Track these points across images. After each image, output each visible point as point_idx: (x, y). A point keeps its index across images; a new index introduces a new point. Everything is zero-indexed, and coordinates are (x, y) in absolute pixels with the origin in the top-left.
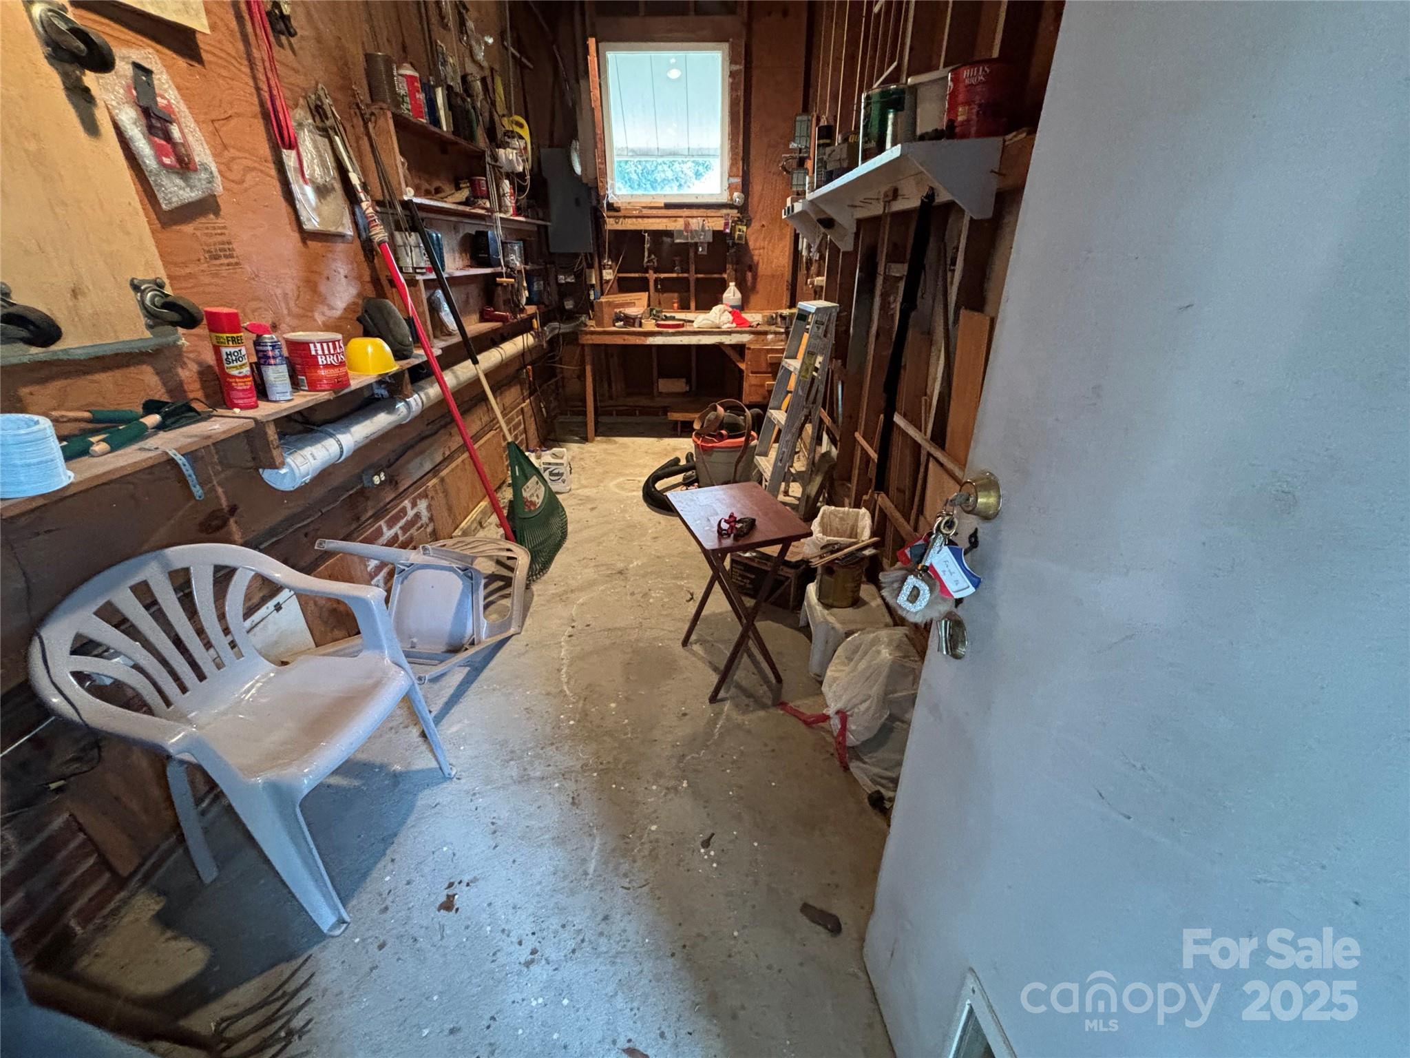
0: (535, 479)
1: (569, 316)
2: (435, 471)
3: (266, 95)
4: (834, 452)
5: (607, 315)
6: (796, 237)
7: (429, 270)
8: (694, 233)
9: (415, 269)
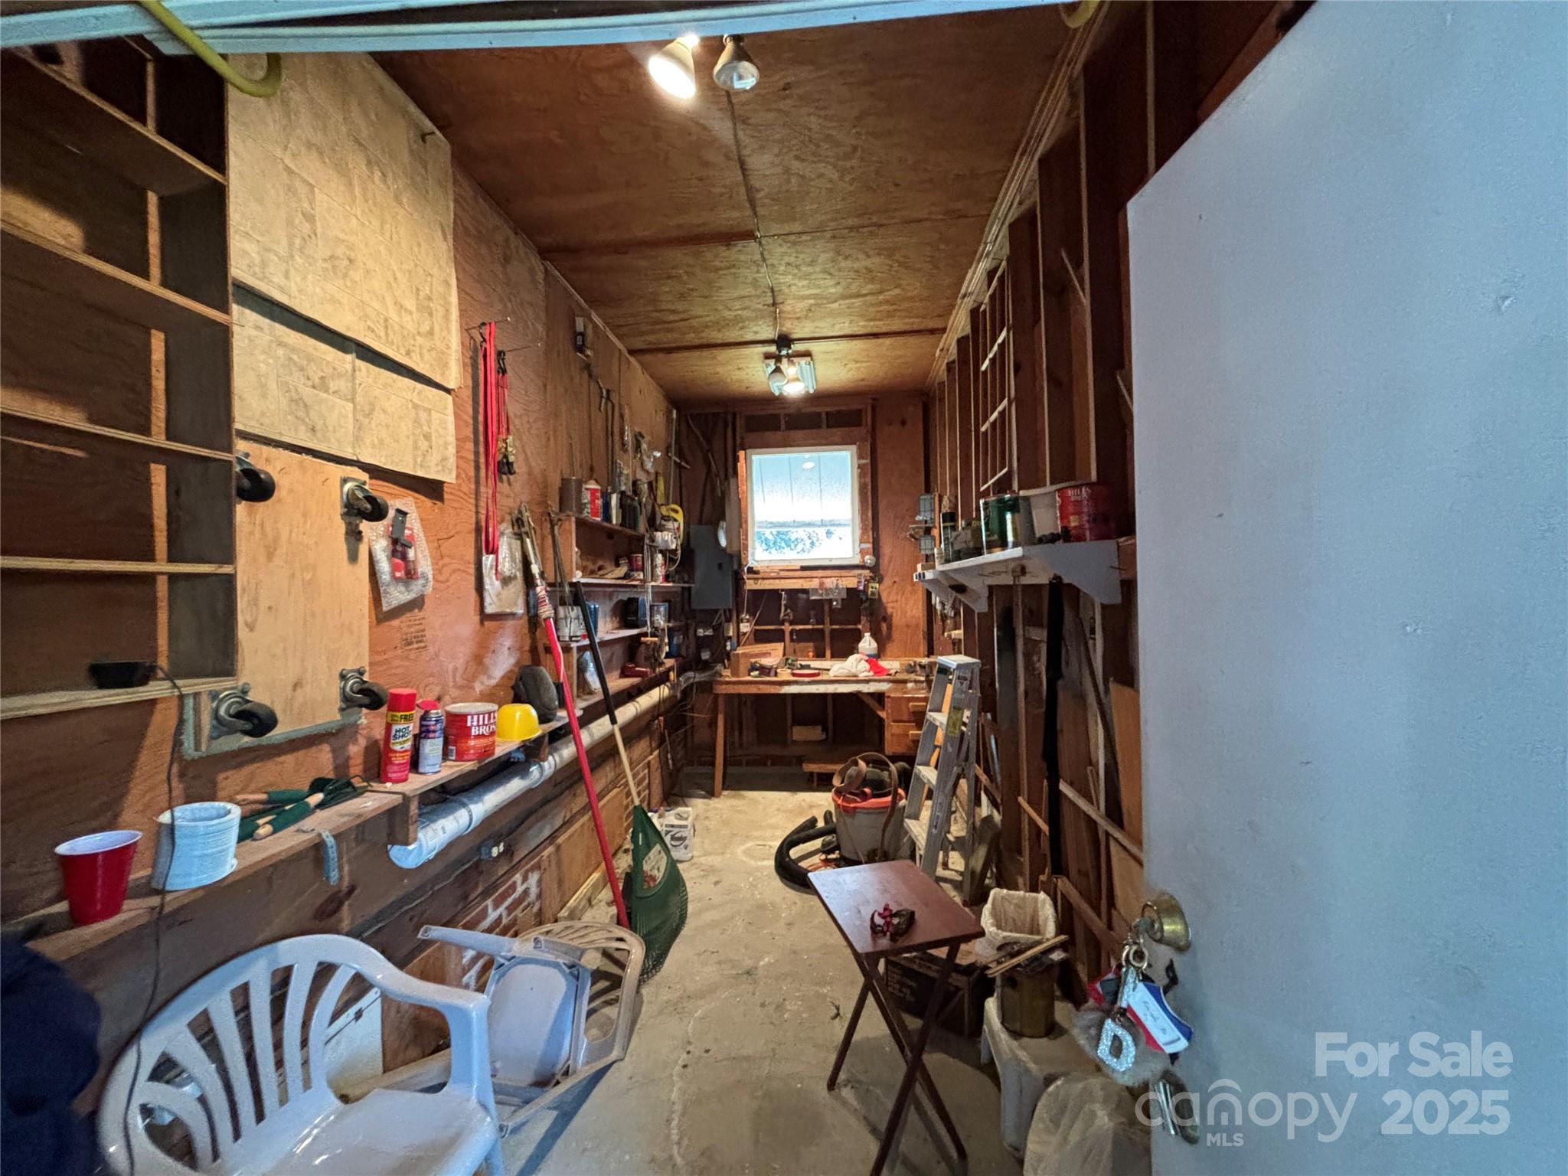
0: (658, 847)
1: (705, 666)
2: (552, 838)
3: (483, 517)
4: (997, 817)
5: (743, 666)
6: (929, 594)
7: (584, 637)
8: (828, 591)
9: (571, 637)
